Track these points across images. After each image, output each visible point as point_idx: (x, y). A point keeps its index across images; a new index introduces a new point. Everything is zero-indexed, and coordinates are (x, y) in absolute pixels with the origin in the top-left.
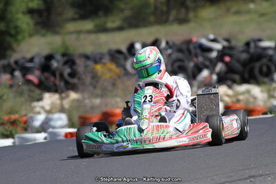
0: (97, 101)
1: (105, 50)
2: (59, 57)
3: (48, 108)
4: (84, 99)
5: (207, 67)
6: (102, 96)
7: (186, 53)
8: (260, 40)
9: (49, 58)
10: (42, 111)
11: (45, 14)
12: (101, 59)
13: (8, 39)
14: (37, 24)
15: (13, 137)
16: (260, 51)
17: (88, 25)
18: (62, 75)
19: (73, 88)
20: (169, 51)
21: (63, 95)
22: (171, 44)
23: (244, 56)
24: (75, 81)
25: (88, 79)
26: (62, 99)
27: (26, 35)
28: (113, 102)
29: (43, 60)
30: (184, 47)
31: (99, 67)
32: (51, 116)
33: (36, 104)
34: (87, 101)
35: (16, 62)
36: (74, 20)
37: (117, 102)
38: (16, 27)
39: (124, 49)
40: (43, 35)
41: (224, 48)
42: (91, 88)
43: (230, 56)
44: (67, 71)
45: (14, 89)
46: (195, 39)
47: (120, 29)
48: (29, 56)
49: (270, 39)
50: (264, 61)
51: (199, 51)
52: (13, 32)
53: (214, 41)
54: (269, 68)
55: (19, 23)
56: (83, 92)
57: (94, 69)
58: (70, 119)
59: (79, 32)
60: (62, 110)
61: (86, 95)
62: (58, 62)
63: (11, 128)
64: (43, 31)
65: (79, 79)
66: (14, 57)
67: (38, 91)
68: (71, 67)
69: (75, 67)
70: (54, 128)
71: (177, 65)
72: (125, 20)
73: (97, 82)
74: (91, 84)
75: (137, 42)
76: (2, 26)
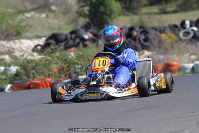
0: (161, 57)
1: (167, 25)
2: (137, 29)
4: (154, 55)
6: (164, 54)
9: (132, 29)
11: (128, 2)
13: (105, 17)
14: (123, 8)
17: (155, 9)
18: (139, 40)
19: (147, 48)
21: (141, 52)
26: (139, 55)
28: (172, 57)
29: (128, 31)
31: (163, 35)
34: (155, 57)
36: (145, 6)
37: (174, 58)
38: (111, 10)
39: (178, 24)
40: (127, 15)
42: (158, 48)
44: (143, 37)
47: (175, 12)
52: (109, 13)
55: (112, 7)
56: (154, 50)
57: (160, 36)
59: (149, 14)
62: (137, 32)
64: (127, 13)
65: (151, 42)
68: (145, 35)
69: (148, 35)
72: (178, 6)
73: (162, 45)
75: (187, 20)
76: (102, 9)
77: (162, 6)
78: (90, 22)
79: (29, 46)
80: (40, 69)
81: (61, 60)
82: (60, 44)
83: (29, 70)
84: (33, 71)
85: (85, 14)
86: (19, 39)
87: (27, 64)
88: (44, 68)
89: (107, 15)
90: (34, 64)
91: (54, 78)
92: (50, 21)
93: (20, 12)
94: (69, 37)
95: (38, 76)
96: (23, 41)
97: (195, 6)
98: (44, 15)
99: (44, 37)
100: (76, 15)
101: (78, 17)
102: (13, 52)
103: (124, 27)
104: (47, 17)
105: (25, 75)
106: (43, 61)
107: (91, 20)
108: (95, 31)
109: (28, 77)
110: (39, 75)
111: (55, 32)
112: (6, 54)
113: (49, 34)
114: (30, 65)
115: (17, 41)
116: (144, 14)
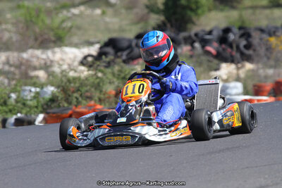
0: (270, 72)
1: (279, 24)
2: (235, 30)
3: (225, 77)
4: (258, 69)
6: (275, 67)
9: (227, 31)
12: (274, 32)
13: (189, 13)
18: (238, 47)
19: (248, 59)
21: (240, 65)
24: (250, 52)
25: (262, 51)
26: (238, 69)
27: (206, 9)
29: (221, 33)
31: (273, 40)
32: (227, 84)
33: (213, 73)
34: (261, 72)
35: (196, 35)
38: (197, 3)
40: (222, 10)
42: (265, 59)
44: (243, 43)
45: (194, 59)
48: (208, 29)
52: (194, 6)
56: (258, 62)
57: (268, 41)
58: (245, 88)
59: (254, 8)
60: (238, 79)
61: (260, 66)
62: (235, 34)
64: (221, 7)
65: (254, 50)
66: (194, 30)
67: (216, 61)
68: (247, 40)
69: (250, 40)
70: (230, 95)
73: (271, 53)
74: (266, 55)
78: (166, 21)
79: (75, 57)
80: (87, 91)
81: (118, 78)
82: (119, 54)
83: (70, 93)
84: (75, 95)
85: (158, 8)
86: (60, 46)
87: (68, 84)
88: (93, 89)
89: (191, 10)
90: (77, 85)
91: (107, 104)
92: (107, 19)
93: (65, 7)
94: (134, 44)
95: (84, 102)
96: (67, 49)
98: (98, 11)
99: (98, 43)
100: (146, 11)
101: (148, 13)
102: (51, 66)
103: (216, 28)
104: (104, 13)
105: (65, 101)
106: (91, 80)
107: (167, 18)
108: (173, 35)
109: (70, 103)
110: (86, 100)
111: (114, 35)
112: (41, 68)
113: (105, 38)
114: (72, 85)
115: (57, 50)
116: (247, 8)
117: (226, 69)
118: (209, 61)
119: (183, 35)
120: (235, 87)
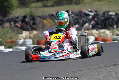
1: (47, 14)
2: (28, 17)
3: (24, 37)
4: (39, 34)
5: (87, 22)
7: (80, 16)
8: (109, 12)
9: (25, 17)
10: (22, 38)
13: (8, 9)
14: (20, 3)
15: (12, 48)
16: (109, 16)
17: (40, 4)
19: (35, 29)
20: (73, 15)
21: (31, 32)
22: (73, 13)
23: (103, 18)
24: (35, 26)
26: (30, 33)
27: (15, 7)
29: (22, 18)
30: (79, 14)
31: (45, 21)
32: (25, 40)
33: (19, 35)
34: (40, 35)
35: (12, 18)
36: (33, 2)
38: (12, 5)
39: (54, 14)
40: (22, 8)
41: (95, 14)
42: (42, 29)
43: (97, 18)
44: (32, 22)
46: (83, 11)
47: (52, 6)
48: (17, 16)
49: (113, 11)
50: (110, 20)
51: (84, 16)
52: (10, 6)
53: (91, 12)
54: (112, 23)
55: (13, 3)
56: (39, 31)
57: (43, 22)
59: (36, 7)
60: (30, 38)
62: (28, 19)
63: (12, 44)
64: (22, 7)
66: (11, 16)
67: (21, 30)
69: (35, 21)
71: (76, 21)
72: (54, 2)
73: (44, 27)
76: (6, 4)
77: (45, 3)
97: (65, 2)
103: (20, 15)
116: (33, 7)
117: (25, 34)
118: (18, 30)
119: (6, 18)
120: (29, 41)
